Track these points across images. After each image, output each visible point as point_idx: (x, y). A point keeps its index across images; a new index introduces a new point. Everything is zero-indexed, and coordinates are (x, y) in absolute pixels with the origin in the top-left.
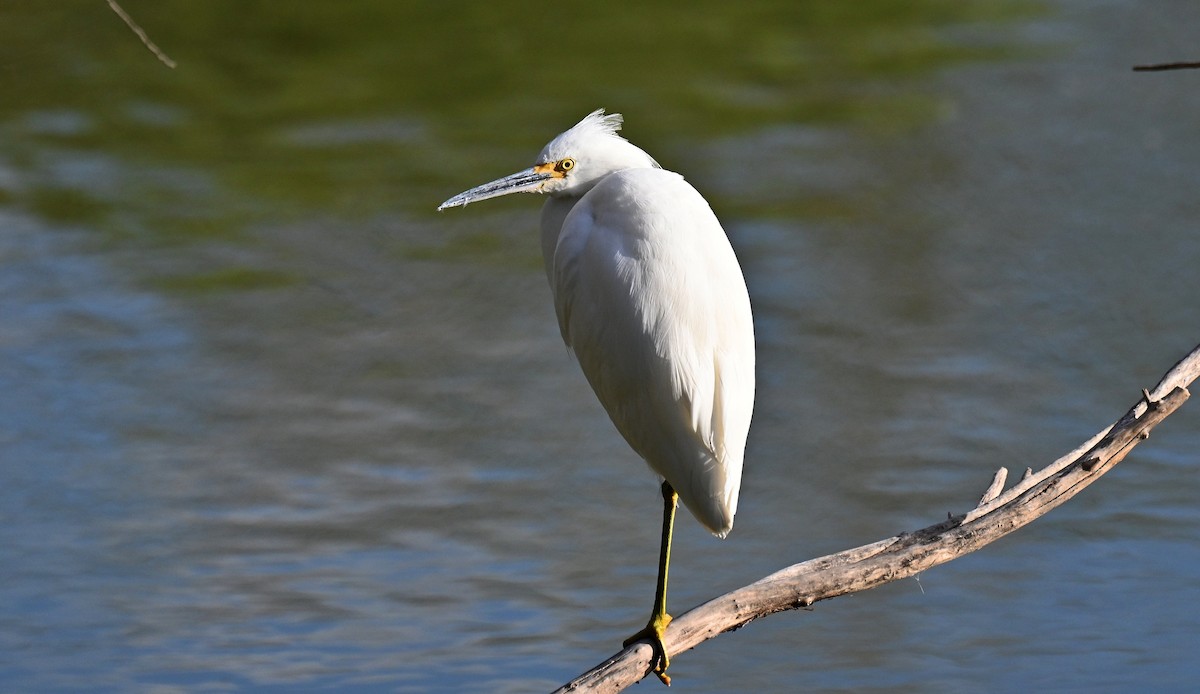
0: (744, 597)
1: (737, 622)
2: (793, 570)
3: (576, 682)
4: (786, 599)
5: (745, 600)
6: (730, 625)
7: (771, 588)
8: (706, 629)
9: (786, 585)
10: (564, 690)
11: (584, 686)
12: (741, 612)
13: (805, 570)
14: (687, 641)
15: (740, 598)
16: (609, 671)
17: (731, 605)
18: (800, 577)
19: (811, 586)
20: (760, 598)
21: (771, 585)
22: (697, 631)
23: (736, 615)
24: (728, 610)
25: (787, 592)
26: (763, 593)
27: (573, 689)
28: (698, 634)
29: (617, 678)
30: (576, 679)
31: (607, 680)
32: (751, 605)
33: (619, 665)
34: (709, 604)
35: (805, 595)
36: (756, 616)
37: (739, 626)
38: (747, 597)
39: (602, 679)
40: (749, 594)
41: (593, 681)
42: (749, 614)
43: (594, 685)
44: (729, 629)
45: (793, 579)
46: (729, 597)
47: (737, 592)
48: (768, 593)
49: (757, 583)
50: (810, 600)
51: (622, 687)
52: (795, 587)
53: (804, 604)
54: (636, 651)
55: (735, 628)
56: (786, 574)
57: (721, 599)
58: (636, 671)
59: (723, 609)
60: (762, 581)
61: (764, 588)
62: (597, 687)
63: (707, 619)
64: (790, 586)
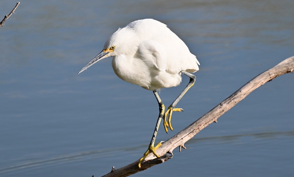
0: (272, 71)
1: (270, 79)
2: (286, 61)
3: (223, 103)
4: (285, 71)
5: (272, 72)
6: (268, 80)
7: (280, 68)
8: (261, 82)
9: (284, 67)
10: (219, 106)
11: (226, 104)
12: (271, 76)
13: (290, 61)
14: (256, 86)
15: (271, 72)
16: (232, 98)
17: (268, 74)
18: (288, 64)
19: (292, 66)
20: (277, 71)
21: (280, 67)
22: (258, 83)
23: (270, 77)
24: (267, 76)
25: (285, 69)
26: (277, 69)
27: (222, 105)
28: (259, 84)
29: (235, 100)
30: (223, 101)
31: (232, 101)
32: (274, 74)
33: (236, 96)
34: (262, 75)
35: (290, 69)
36: (276, 77)
37: (271, 80)
38: (273, 72)
39: (231, 101)
40: (273, 70)
41: (228, 102)
42: (274, 76)
43: (228, 103)
44: (268, 81)
45: (286, 64)
46: (268, 72)
47: (270, 70)
48: (279, 70)
49: (276, 66)
50: (292, 70)
51: (237, 102)
52: (287, 67)
53: (290, 72)
54: (240, 91)
55: (270, 81)
56: (284, 62)
57: (265, 73)
58: (241, 98)
59: (266, 76)
60: (277, 66)
61: (278, 68)
62: (230, 104)
63: (261, 79)
64: (286, 67)
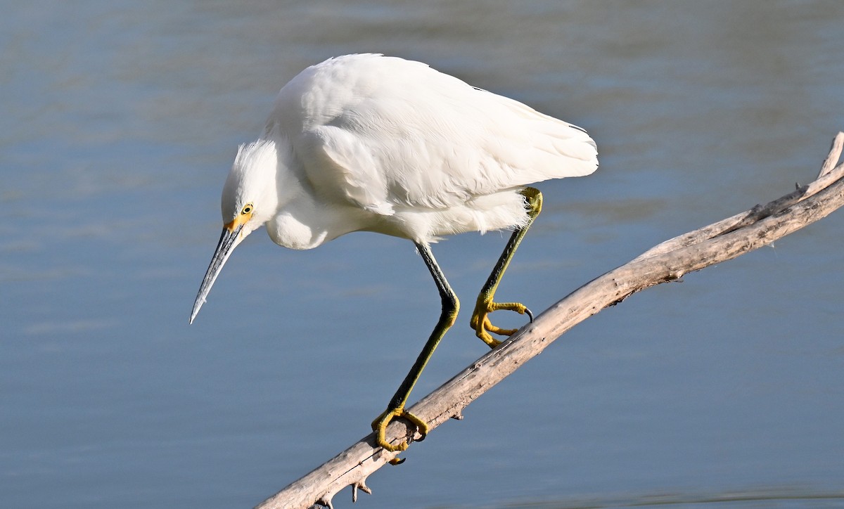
0: (623, 275)
1: (617, 298)
2: (663, 248)
3: (480, 363)
4: (658, 275)
5: (622, 278)
6: (612, 301)
7: (645, 266)
8: (591, 306)
9: (658, 262)
10: (469, 371)
11: (487, 365)
12: (620, 289)
13: (674, 246)
14: (575, 318)
15: (619, 277)
16: (507, 351)
17: (611, 284)
18: (669, 254)
19: (680, 261)
20: (636, 275)
21: (645, 263)
22: (582, 309)
23: (616, 292)
24: (609, 288)
25: (660, 269)
26: (638, 270)
27: (477, 369)
28: (584, 311)
29: (515, 356)
30: (480, 359)
31: (507, 358)
32: (629, 282)
33: (517, 345)
34: (592, 284)
35: (675, 270)
36: (633, 291)
37: (620, 301)
38: (623, 280)
39: (502, 359)
40: (626, 272)
41: (494, 360)
42: (627, 290)
43: (495, 364)
44: (610, 305)
45: (664, 256)
46: (609, 276)
47: (616, 271)
48: (643, 271)
49: (633, 262)
50: (679, 274)
51: (521, 363)
52: (666, 263)
53: (674, 277)
54: (531, 331)
55: (615, 303)
56: (658, 251)
57: (602, 279)
58: (531, 349)
59: (604, 287)
60: (637, 260)
61: (639, 266)
62: (499, 366)
63: (591, 297)
64: (662, 263)
